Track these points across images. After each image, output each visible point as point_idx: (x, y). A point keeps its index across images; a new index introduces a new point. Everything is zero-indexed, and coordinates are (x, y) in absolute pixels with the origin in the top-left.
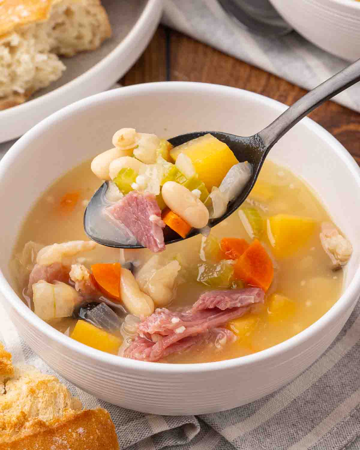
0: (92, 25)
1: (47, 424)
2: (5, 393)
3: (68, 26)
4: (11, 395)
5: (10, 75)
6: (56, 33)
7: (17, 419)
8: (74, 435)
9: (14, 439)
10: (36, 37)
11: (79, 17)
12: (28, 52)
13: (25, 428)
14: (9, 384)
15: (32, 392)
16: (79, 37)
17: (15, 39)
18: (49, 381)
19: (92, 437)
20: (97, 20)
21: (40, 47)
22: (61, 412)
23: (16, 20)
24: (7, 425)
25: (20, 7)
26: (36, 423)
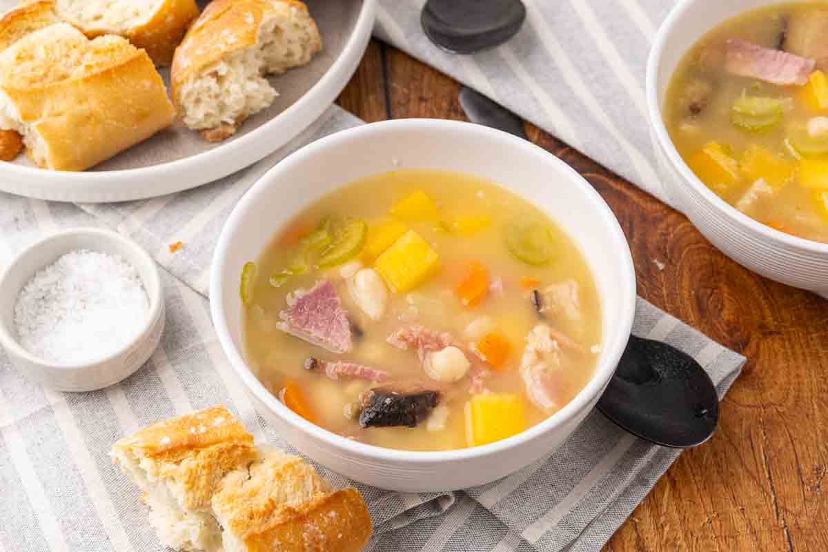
0: (302, 39)
1: (297, 509)
2: (250, 478)
3: (277, 44)
4: (256, 481)
5: (218, 105)
6: (265, 53)
7: (266, 506)
8: (326, 520)
9: (263, 528)
10: (243, 62)
11: (289, 33)
12: (237, 81)
13: (274, 516)
14: (253, 469)
15: (279, 475)
16: (289, 54)
17: (222, 69)
18: (296, 463)
19: (344, 520)
20: (307, 34)
21: (249, 74)
22: (310, 495)
23: (223, 48)
24: (255, 514)
25: (226, 32)
26: (286, 511)
